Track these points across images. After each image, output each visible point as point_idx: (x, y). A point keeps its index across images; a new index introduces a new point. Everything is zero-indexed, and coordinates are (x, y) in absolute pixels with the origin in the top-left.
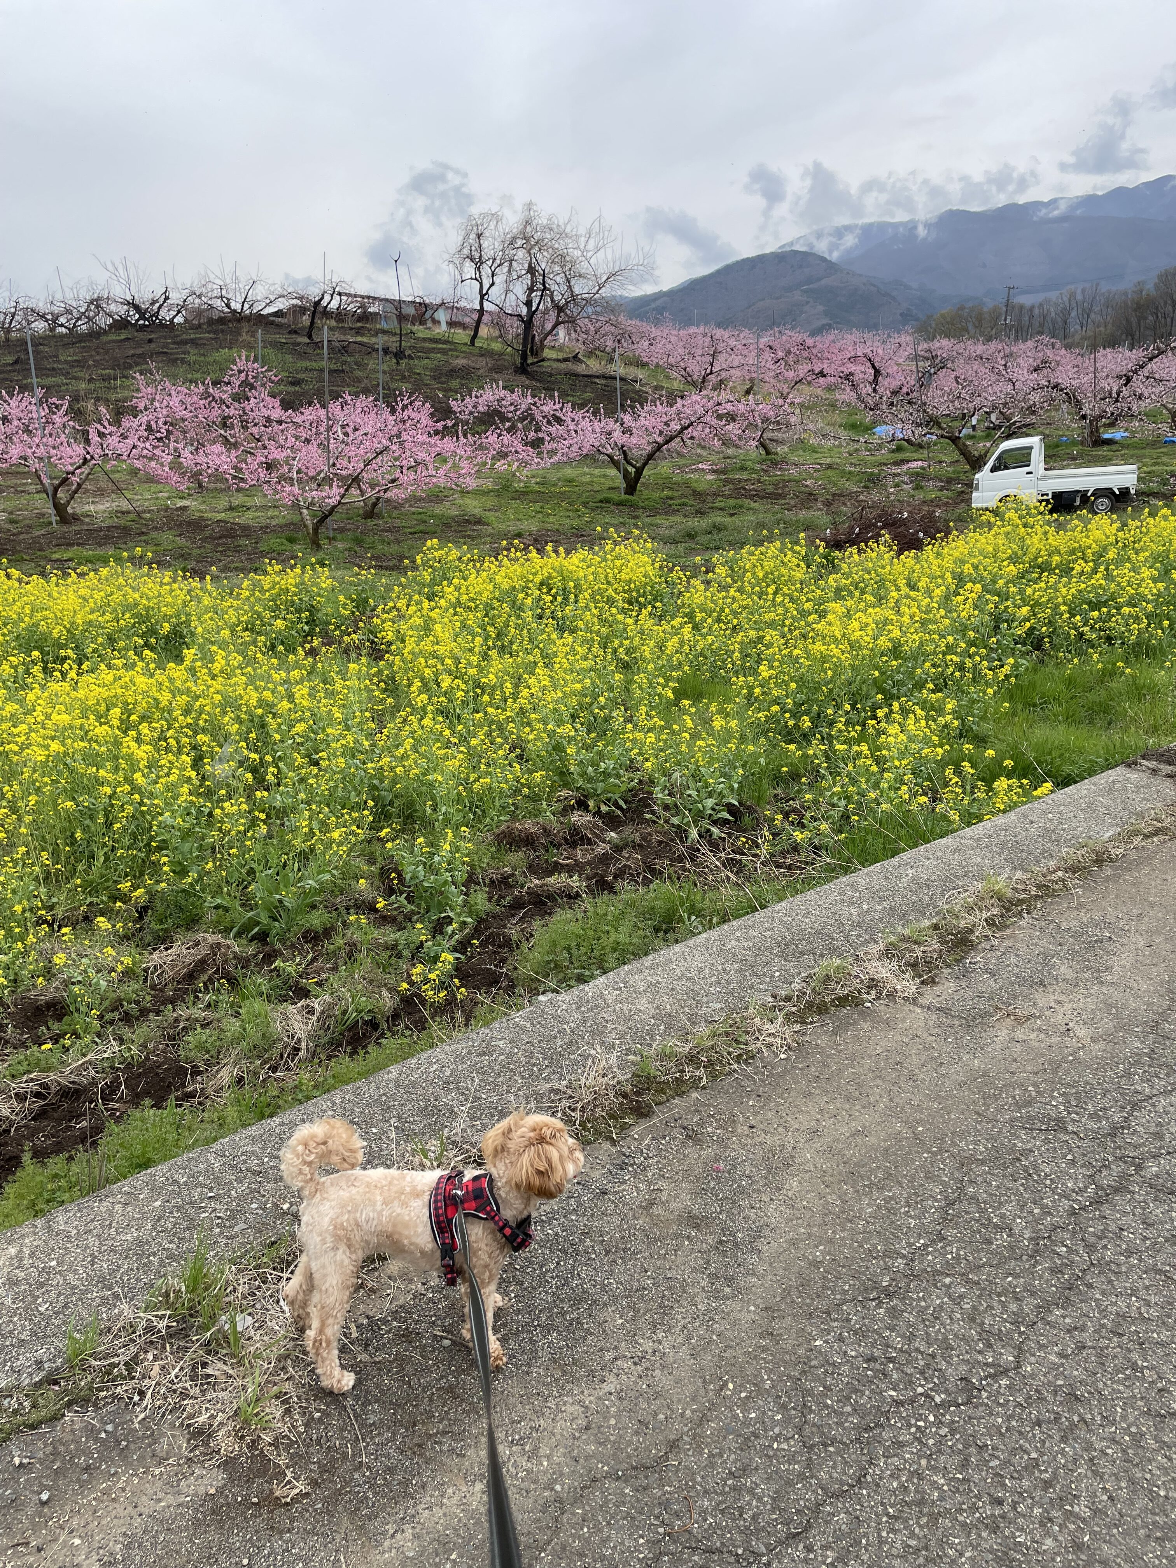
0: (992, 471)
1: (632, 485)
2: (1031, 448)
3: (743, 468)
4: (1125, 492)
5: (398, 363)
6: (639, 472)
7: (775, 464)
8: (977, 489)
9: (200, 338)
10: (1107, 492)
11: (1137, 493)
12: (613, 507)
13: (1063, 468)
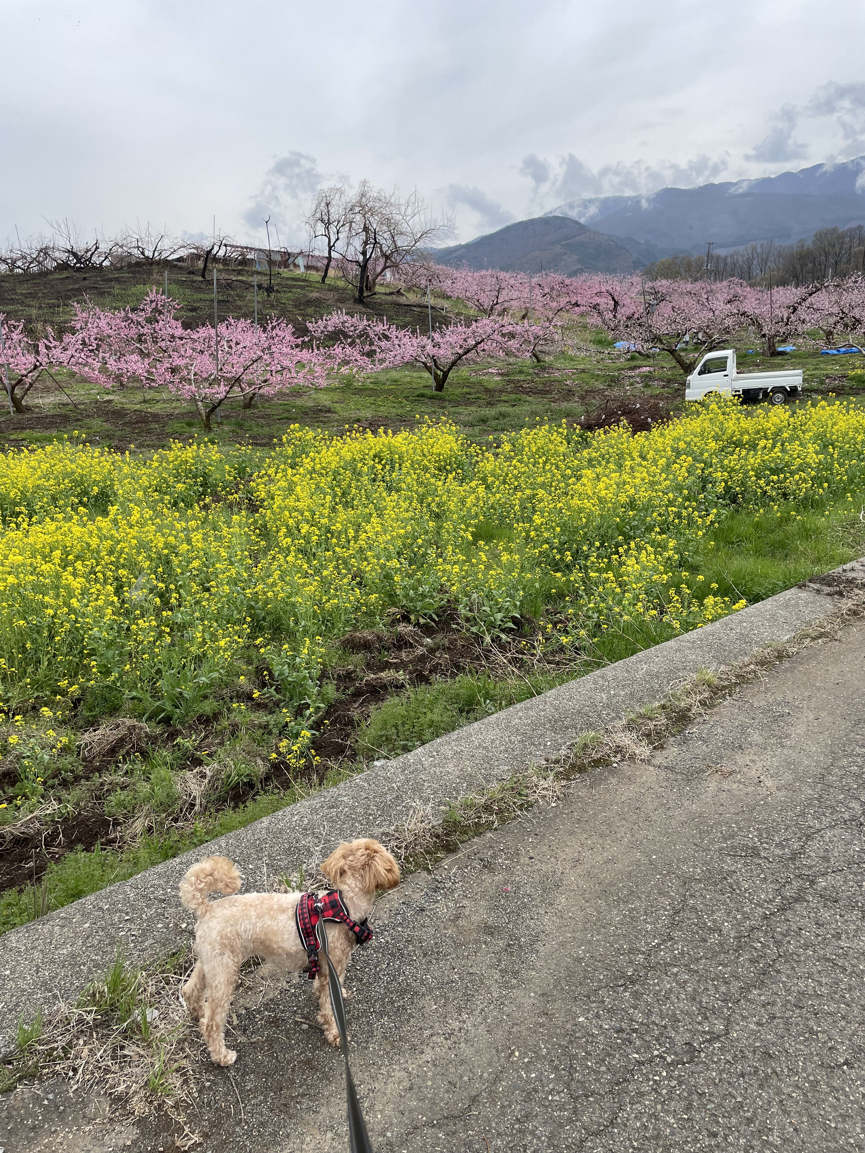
0: (699, 374)
1: (440, 384)
2: (727, 358)
3: (521, 372)
4: (794, 389)
5: (269, 296)
6: (446, 374)
7: (544, 369)
8: (689, 387)
9: (122, 277)
10: (781, 389)
11: (803, 390)
13: (750, 372)
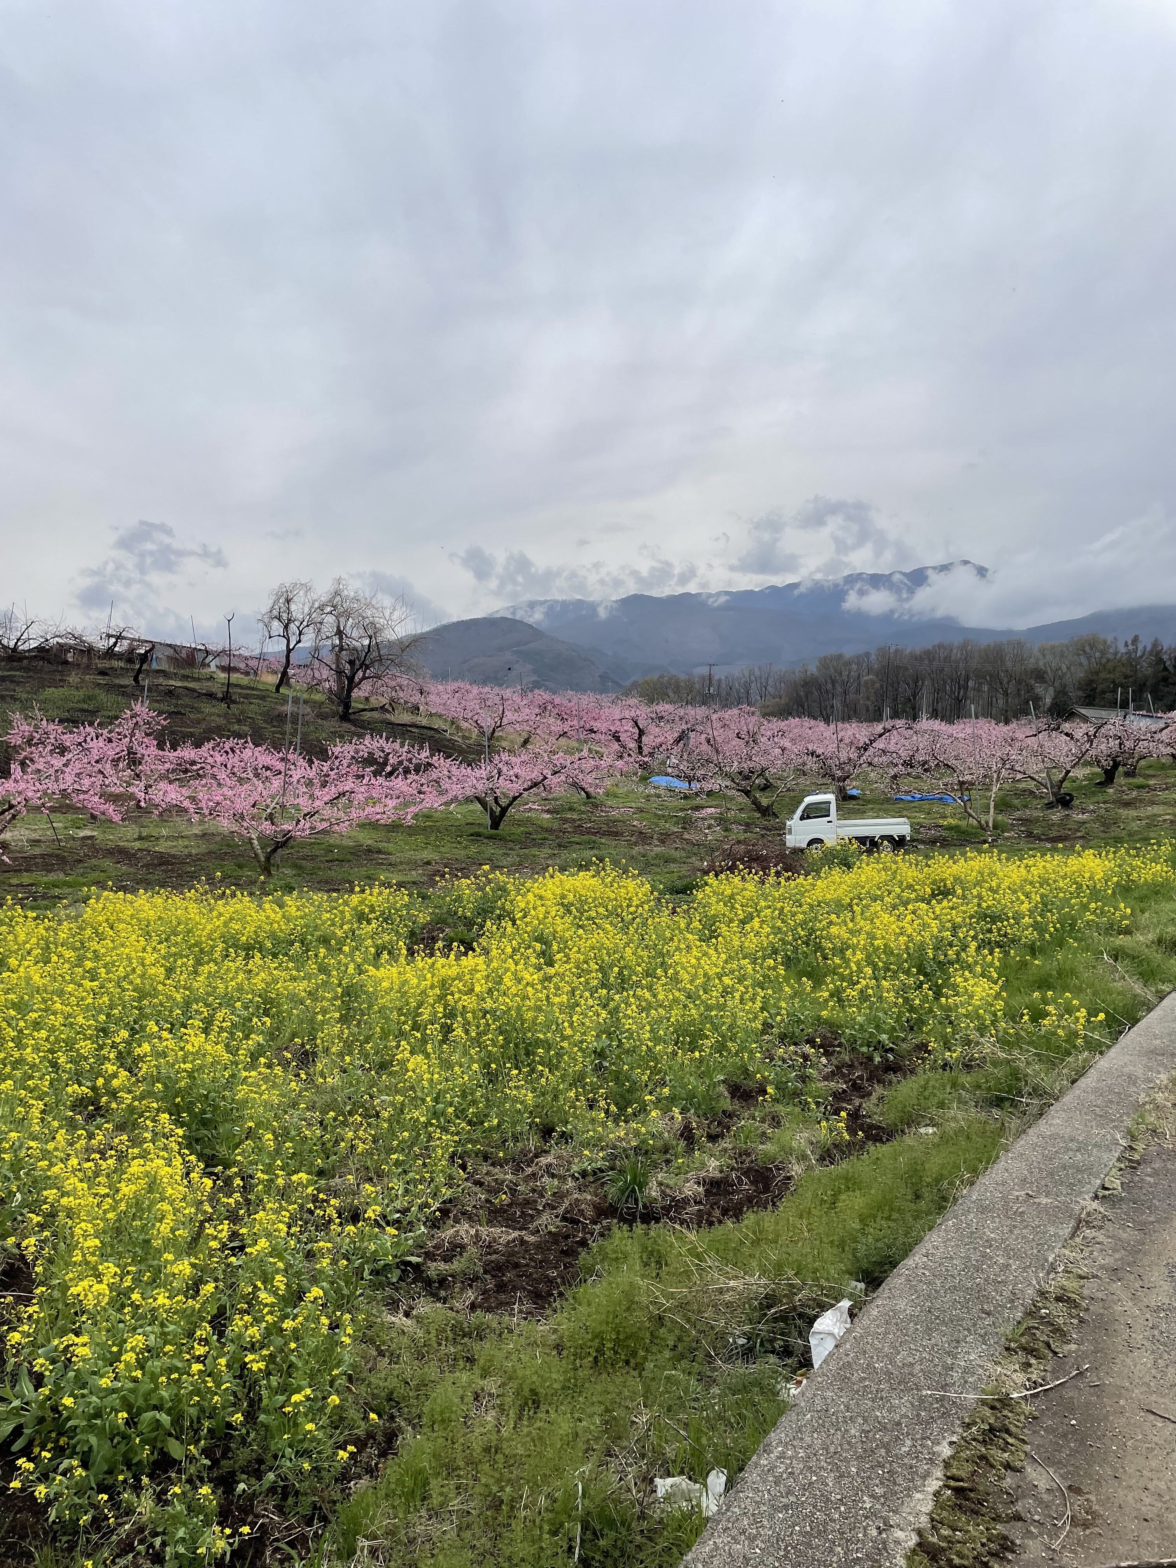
0: (802, 818)
1: (496, 823)
2: (829, 803)
3: (571, 809)
4: (902, 838)
5: (229, 707)
6: (504, 810)
7: (596, 806)
8: (790, 832)
10: (890, 838)
11: (913, 840)
12: (485, 841)
